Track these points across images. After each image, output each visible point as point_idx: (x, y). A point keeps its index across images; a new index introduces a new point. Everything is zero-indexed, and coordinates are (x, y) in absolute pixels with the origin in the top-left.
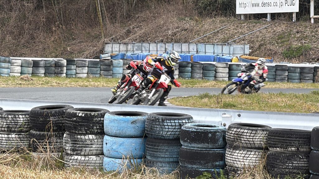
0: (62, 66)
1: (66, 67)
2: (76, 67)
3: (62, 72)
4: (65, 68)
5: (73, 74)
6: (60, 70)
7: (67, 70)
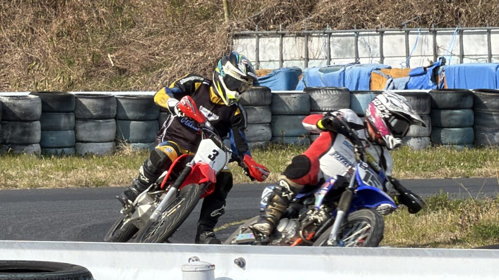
0: (28, 118)
1: (41, 120)
2: (76, 119)
3: (26, 138)
4: (38, 124)
5: (68, 144)
6: (19, 130)
7: (42, 130)
